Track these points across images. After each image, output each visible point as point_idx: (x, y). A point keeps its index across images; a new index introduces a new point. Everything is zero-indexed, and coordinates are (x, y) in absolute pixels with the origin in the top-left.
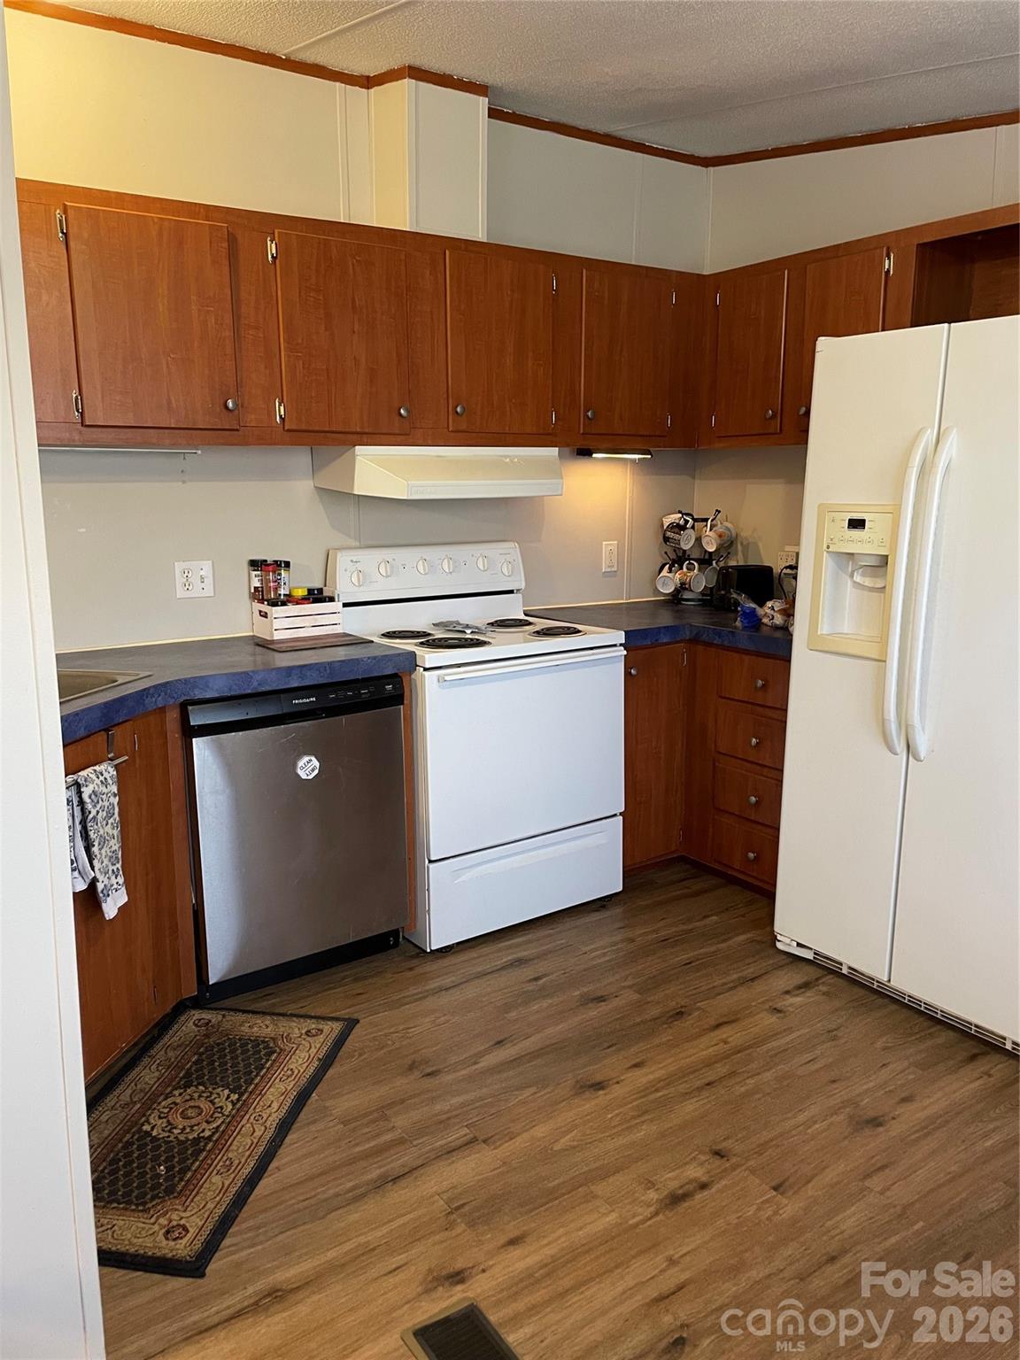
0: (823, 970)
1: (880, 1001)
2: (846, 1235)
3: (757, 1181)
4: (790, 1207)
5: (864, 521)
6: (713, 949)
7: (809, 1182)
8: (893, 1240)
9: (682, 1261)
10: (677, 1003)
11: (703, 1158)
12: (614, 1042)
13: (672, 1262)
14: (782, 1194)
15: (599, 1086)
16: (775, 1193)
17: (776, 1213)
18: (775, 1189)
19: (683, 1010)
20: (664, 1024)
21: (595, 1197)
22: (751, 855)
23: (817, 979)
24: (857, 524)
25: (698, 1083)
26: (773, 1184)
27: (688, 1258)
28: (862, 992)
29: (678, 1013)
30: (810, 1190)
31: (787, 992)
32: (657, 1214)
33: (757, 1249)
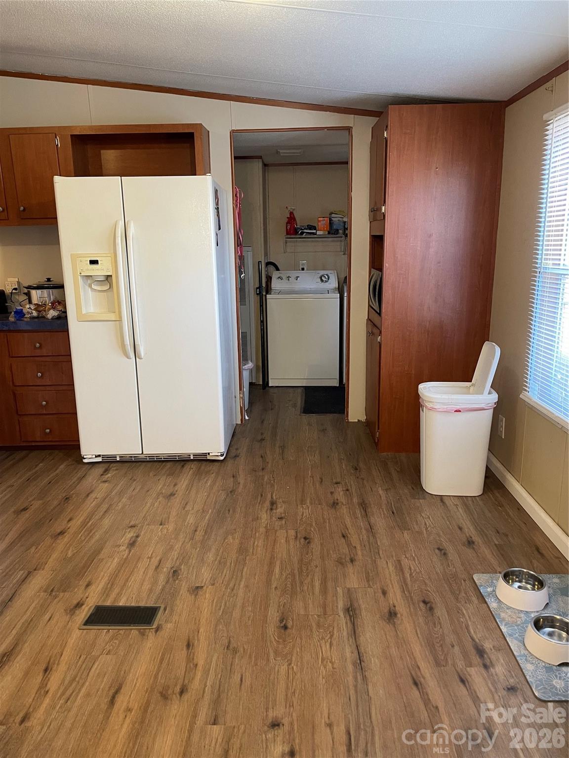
0: (108, 462)
1: (138, 464)
2: (193, 523)
3: (153, 526)
4: (171, 527)
5: (97, 261)
6: (55, 474)
7: (169, 518)
8: (207, 517)
9: (153, 556)
10: (62, 496)
11: (129, 530)
12: (50, 518)
13: (150, 558)
14: (164, 525)
15: (62, 533)
16: (162, 526)
17: (168, 530)
18: (161, 525)
19: (67, 497)
20: (64, 504)
21: (103, 559)
22: (48, 431)
23: (109, 467)
24: (94, 262)
25: (101, 514)
26: (159, 523)
27: (154, 554)
28: (129, 464)
29: (66, 499)
30: (172, 519)
31: (102, 475)
32: (130, 551)
33: (172, 541)
